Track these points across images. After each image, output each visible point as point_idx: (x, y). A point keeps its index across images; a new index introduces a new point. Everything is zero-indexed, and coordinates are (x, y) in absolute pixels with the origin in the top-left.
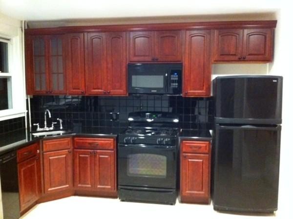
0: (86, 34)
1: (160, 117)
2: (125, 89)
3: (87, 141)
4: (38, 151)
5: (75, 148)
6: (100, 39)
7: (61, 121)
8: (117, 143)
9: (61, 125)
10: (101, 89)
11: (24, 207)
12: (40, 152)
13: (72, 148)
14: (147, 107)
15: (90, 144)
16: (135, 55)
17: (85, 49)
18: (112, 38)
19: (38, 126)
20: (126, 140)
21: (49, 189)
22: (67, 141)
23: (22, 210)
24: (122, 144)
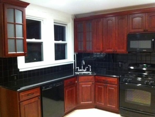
0: (104, 19)
1: (149, 67)
2: (126, 49)
3: (102, 79)
4: (76, 82)
5: (95, 82)
6: (112, 20)
7: (90, 66)
8: (119, 81)
9: (90, 69)
10: (112, 49)
11: (67, 110)
12: (77, 82)
13: (94, 82)
14: (146, 61)
15: (104, 80)
16: (132, 29)
17: (104, 27)
18: (119, 20)
19: (79, 69)
20: (125, 80)
21: (82, 103)
22: (91, 78)
23: (66, 112)
24: (122, 82)
